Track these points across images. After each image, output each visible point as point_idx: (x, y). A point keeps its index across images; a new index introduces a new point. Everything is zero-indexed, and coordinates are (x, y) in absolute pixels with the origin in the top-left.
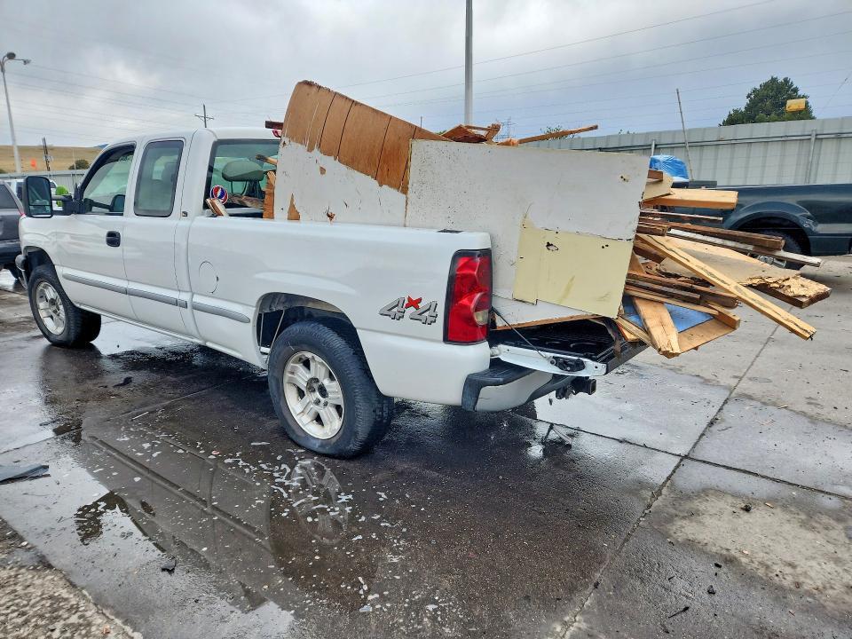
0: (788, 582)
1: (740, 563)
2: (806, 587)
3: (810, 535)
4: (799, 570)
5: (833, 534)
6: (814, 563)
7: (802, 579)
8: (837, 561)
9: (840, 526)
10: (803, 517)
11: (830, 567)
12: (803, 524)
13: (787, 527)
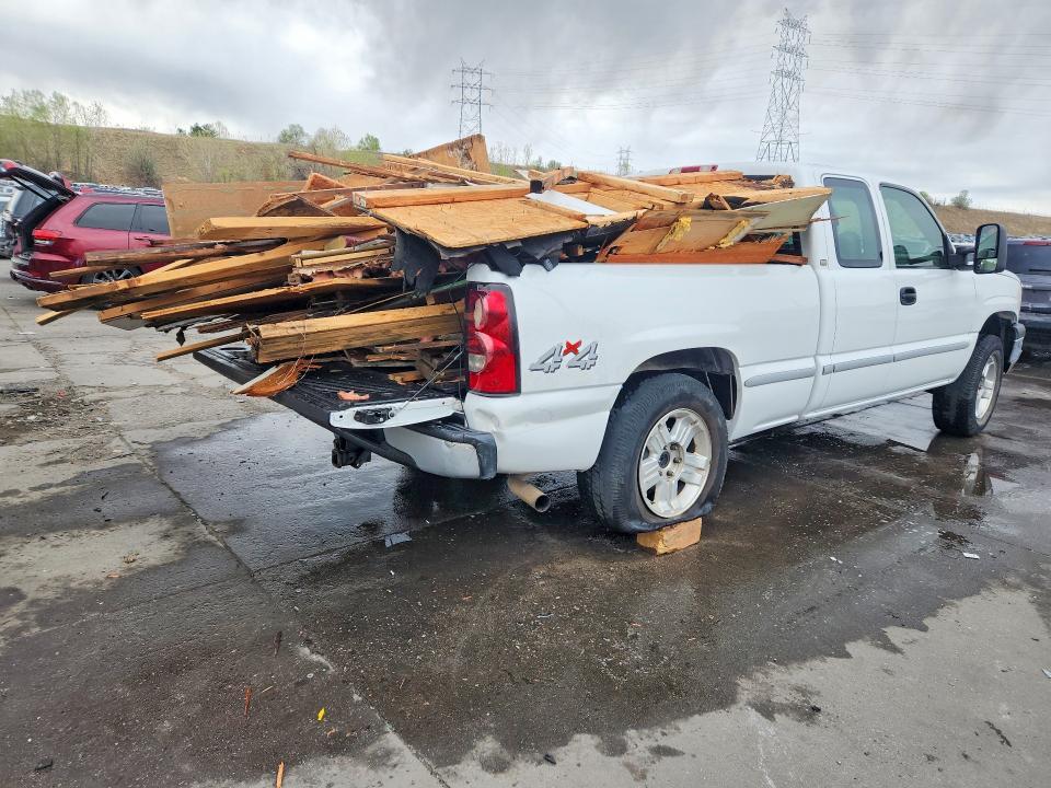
0: (51, 536)
1: (95, 528)
2: (37, 540)
3: (56, 573)
4: (49, 546)
5: (34, 586)
6: (38, 556)
7: (43, 542)
8: (20, 566)
9: (31, 596)
10: (73, 585)
11: (23, 560)
12: (69, 578)
13: (82, 568)
